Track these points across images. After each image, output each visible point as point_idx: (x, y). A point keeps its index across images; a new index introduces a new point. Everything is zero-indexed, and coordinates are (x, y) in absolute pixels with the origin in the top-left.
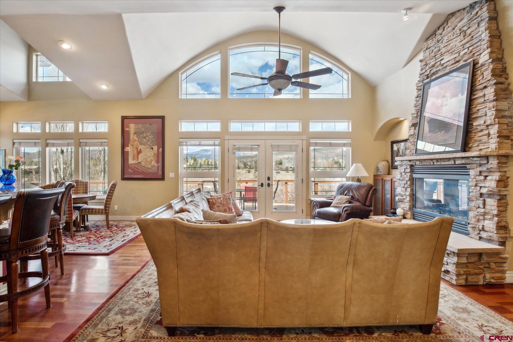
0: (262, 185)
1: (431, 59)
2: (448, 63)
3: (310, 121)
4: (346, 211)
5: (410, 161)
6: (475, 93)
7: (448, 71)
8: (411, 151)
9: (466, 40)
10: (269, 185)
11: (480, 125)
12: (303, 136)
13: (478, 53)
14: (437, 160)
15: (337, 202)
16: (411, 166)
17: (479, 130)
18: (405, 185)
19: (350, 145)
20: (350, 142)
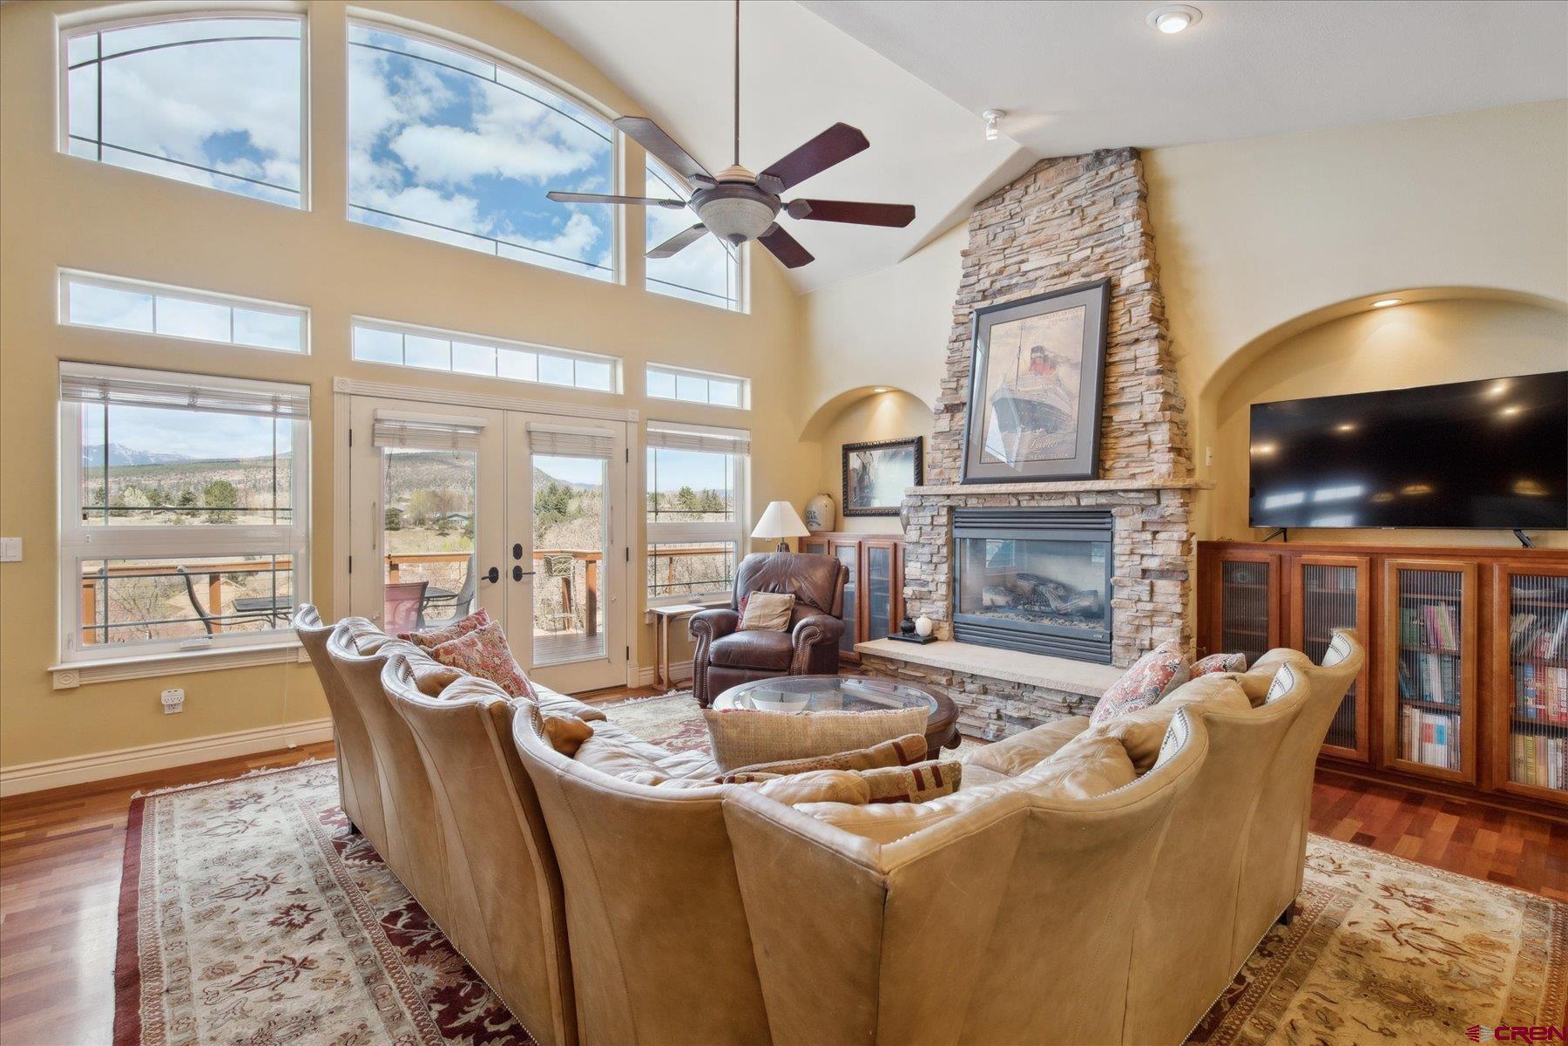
0: (493, 575)
1: (993, 255)
2: (1039, 273)
3: (648, 363)
4: (808, 637)
5: (948, 496)
6: (1114, 350)
7: (1042, 291)
8: (941, 473)
9: (1086, 229)
10: (518, 574)
11: (1129, 422)
12: (630, 411)
13: (1118, 265)
14: (1032, 495)
15: (758, 613)
16: (951, 509)
17: (1125, 432)
18: (932, 555)
19: (747, 448)
20: (749, 439)
